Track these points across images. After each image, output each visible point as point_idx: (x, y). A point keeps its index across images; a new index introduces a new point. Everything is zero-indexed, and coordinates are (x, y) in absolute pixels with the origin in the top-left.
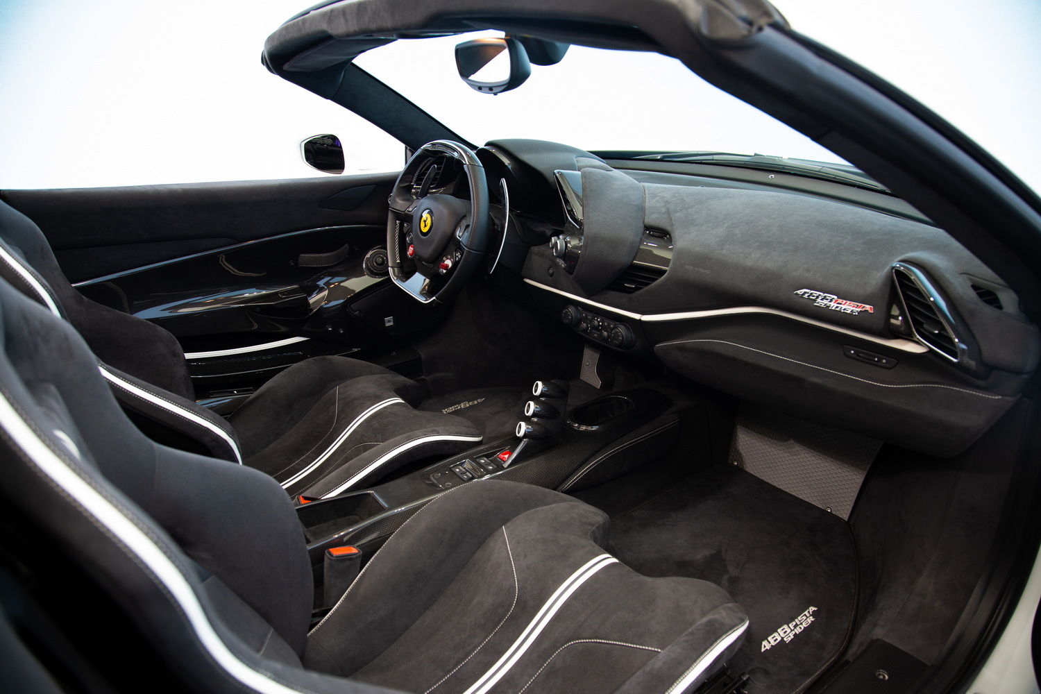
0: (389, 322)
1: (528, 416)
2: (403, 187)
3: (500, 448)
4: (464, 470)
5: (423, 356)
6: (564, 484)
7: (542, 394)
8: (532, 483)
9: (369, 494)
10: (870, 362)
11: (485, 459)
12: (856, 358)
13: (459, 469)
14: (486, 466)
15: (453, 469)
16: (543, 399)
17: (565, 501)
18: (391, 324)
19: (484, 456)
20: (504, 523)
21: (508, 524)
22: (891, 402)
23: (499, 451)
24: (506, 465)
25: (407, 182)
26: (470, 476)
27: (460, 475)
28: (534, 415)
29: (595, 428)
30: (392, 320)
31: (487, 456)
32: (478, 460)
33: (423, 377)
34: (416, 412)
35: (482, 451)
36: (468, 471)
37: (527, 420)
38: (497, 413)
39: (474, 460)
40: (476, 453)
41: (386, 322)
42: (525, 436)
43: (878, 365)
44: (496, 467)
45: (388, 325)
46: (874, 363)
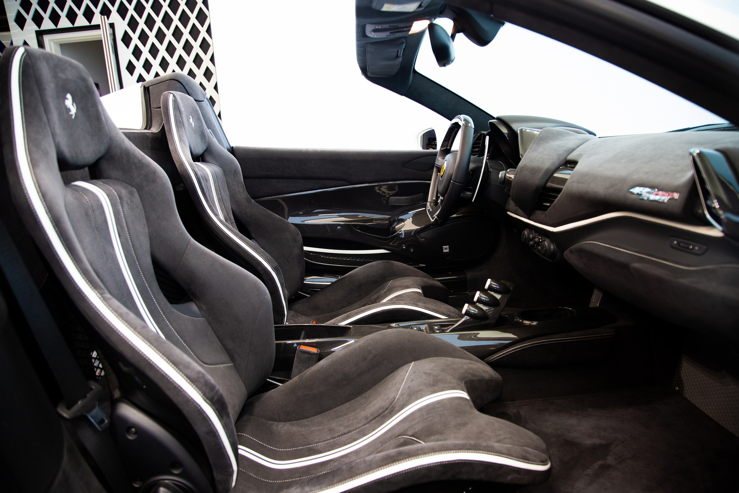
0: (446, 249)
1: (474, 302)
2: (442, 150)
5: (468, 277)
6: (491, 356)
7: (490, 288)
10: (686, 250)
11: (439, 327)
12: (678, 248)
13: (416, 328)
14: (435, 330)
15: (413, 328)
16: (491, 292)
18: (448, 251)
19: (439, 325)
20: (415, 360)
21: (418, 361)
22: (685, 281)
24: (448, 331)
25: (445, 147)
28: (479, 301)
30: (448, 248)
32: (433, 326)
35: (440, 322)
39: (430, 326)
41: (444, 249)
42: (466, 314)
43: (691, 252)
44: (441, 331)
45: (445, 251)
46: (689, 250)
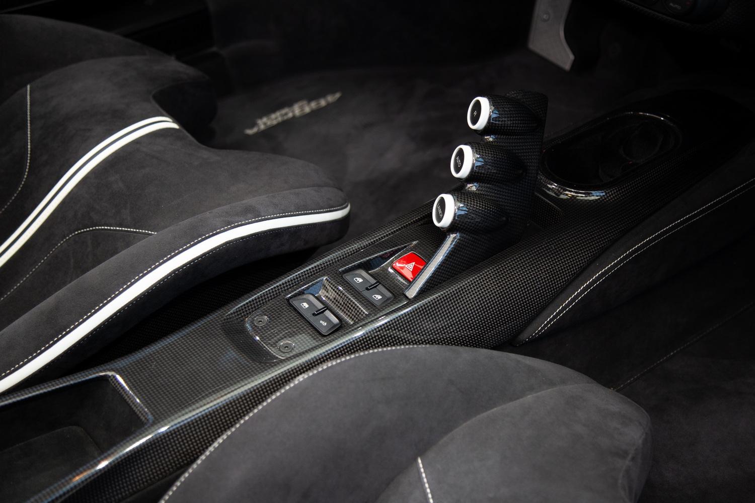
1: (459, 179)
3: (393, 246)
4: (320, 306)
7: (490, 128)
8: (475, 342)
9: (105, 378)
11: (364, 273)
13: (309, 302)
14: (366, 294)
15: (295, 303)
16: (490, 139)
17: (551, 384)
19: (359, 266)
20: (421, 453)
21: (431, 454)
23: (392, 254)
24: (412, 293)
26: (335, 320)
27: (312, 319)
28: (473, 177)
29: (595, 196)
31: (367, 266)
32: (348, 277)
33: (214, 49)
34: (206, 153)
35: (356, 254)
36: (327, 308)
37: (458, 188)
38: (367, 126)
39: (340, 278)
40: (342, 261)
42: (454, 227)
44: (389, 295)
